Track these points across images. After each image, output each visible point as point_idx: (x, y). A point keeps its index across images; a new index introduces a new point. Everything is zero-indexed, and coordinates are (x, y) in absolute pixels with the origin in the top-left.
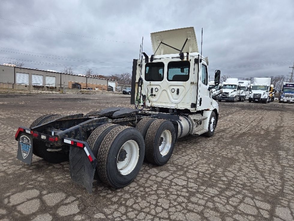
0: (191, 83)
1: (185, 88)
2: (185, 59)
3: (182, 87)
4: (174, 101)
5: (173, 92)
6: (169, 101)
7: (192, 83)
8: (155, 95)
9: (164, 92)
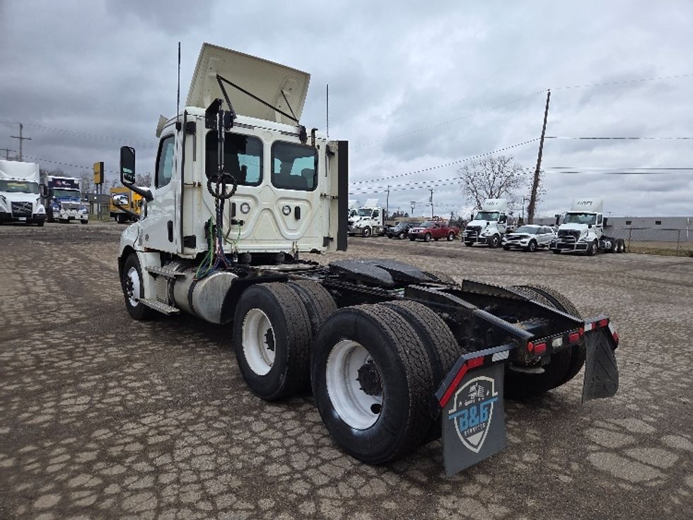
0: (321, 195)
1: (310, 205)
2: (309, 142)
3: (306, 204)
4: (290, 234)
5: (286, 215)
6: (277, 236)
7: (323, 196)
8: (241, 223)
9: (267, 214)
